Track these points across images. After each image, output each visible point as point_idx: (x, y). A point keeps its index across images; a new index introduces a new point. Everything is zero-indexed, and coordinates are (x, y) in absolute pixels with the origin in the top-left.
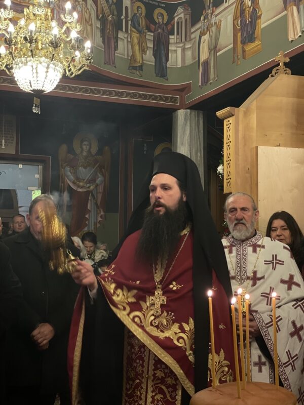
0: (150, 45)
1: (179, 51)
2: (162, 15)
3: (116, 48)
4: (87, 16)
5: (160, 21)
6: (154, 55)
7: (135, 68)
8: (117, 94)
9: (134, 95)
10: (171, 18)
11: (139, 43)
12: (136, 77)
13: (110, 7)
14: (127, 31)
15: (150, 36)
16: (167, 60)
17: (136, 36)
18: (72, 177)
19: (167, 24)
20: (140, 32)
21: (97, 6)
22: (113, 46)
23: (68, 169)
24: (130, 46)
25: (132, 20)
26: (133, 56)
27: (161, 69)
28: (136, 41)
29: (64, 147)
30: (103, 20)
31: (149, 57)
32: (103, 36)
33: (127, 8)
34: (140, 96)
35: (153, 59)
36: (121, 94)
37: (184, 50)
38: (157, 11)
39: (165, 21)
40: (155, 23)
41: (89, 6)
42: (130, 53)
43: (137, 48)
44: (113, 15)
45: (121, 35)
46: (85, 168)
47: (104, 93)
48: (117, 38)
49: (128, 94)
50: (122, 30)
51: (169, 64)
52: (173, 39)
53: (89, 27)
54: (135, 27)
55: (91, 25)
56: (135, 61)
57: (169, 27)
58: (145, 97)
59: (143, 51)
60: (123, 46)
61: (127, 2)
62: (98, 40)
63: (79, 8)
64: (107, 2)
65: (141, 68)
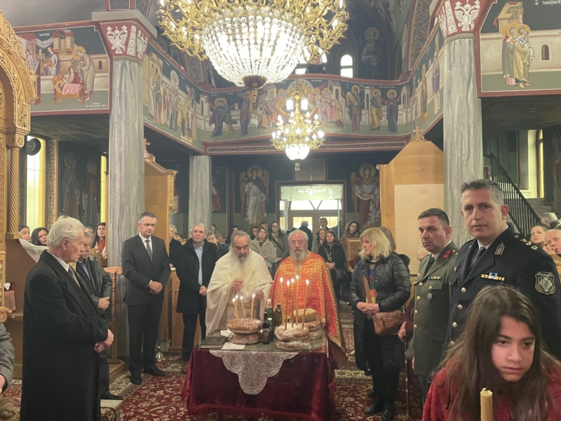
0: (385, 113)
1: (404, 114)
2: (393, 93)
3: (360, 120)
4: (339, 107)
5: (392, 97)
6: (388, 119)
7: (374, 129)
8: (364, 146)
9: (375, 145)
10: (399, 94)
11: (377, 114)
12: (375, 134)
13: (355, 98)
15: (385, 108)
16: (397, 120)
17: (374, 111)
18: (359, 192)
19: (396, 99)
20: (377, 107)
21: (346, 99)
22: (358, 119)
23: (357, 187)
24: (370, 117)
25: (372, 101)
26: (373, 123)
27: (393, 127)
28: (374, 113)
29: (354, 174)
30: (350, 106)
31: (384, 121)
32: (351, 115)
33: (368, 95)
34: (379, 145)
35: (387, 121)
36: (367, 146)
37: (407, 113)
38: (389, 92)
39: (395, 97)
40: (387, 99)
41: (340, 101)
42: (371, 121)
43: (375, 117)
44: (358, 101)
45: (363, 112)
46: (367, 185)
47: (357, 146)
48: (360, 115)
49: (371, 145)
50: (364, 108)
51: (398, 123)
52: (400, 107)
53: (340, 113)
54: (373, 105)
55: (342, 111)
56: (374, 125)
57: (398, 100)
58: (383, 145)
59: (380, 118)
60: (365, 118)
61: (367, 91)
62: (347, 118)
63: (333, 104)
64: (353, 95)
65: (378, 128)
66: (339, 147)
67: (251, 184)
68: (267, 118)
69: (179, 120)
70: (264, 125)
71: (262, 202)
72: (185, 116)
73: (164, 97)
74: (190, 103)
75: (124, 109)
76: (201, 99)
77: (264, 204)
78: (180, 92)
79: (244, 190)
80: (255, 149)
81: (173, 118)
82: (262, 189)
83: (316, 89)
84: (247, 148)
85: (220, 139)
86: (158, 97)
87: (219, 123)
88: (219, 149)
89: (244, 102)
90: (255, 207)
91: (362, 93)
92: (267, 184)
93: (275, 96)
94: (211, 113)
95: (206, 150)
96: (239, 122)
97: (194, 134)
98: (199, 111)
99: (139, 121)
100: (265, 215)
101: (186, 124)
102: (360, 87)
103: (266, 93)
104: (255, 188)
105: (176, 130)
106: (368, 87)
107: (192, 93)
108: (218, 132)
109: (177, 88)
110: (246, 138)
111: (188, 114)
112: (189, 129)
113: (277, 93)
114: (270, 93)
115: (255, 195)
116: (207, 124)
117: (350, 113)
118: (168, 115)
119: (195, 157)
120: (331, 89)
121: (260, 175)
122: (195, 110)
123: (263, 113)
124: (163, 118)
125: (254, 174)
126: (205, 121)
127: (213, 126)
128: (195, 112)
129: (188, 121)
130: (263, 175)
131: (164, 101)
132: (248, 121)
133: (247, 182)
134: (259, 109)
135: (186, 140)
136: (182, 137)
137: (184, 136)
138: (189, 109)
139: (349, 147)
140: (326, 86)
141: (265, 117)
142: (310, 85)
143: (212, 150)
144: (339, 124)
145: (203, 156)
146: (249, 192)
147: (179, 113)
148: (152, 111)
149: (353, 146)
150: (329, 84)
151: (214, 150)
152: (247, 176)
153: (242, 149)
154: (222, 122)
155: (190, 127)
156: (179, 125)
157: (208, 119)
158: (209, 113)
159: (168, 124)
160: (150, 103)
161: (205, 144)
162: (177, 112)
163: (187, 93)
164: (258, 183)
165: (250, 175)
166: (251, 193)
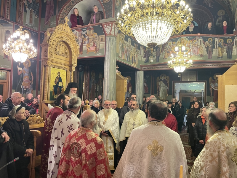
0: (226, 50)
2: (230, 41)
4: (201, 48)
5: (229, 42)
6: (227, 52)
7: (220, 58)
8: (214, 65)
9: (220, 65)
11: (221, 50)
12: (220, 60)
13: (210, 44)
14: (216, 48)
15: (225, 47)
16: (232, 53)
17: (220, 49)
18: (214, 86)
19: (231, 43)
20: (221, 47)
21: (205, 44)
22: (211, 53)
23: (212, 84)
24: (218, 52)
25: (219, 45)
26: (219, 55)
27: (229, 56)
28: (220, 50)
29: (211, 78)
30: (207, 48)
31: (225, 54)
33: (216, 42)
34: (222, 65)
36: (216, 65)
38: (228, 40)
39: (231, 42)
40: (227, 43)
41: (202, 45)
42: (218, 54)
43: (220, 52)
44: (211, 45)
48: (213, 51)
49: (218, 65)
50: (214, 48)
52: (234, 47)
53: (202, 51)
54: (219, 46)
55: (203, 50)
56: (220, 56)
57: (233, 43)
58: (224, 65)
59: (223, 52)
60: (215, 52)
61: (216, 40)
62: (205, 53)
63: (199, 47)
64: (209, 42)
65: (222, 57)
66: (202, 66)
67: (161, 82)
68: (168, 55)
69: (131, 57)
70: (166, 58)
71: (166, 90)
72: (133, 56)
73: (125, 49)
74: (136, 50)
75: (109, 55)
76: (141, 48)
77: (167, 91)
78: (132, 46)
79: (158, 84)
80: (162, 67)
81: (128, 57)
82: (166, 84)
83: (190, 41)
84: (159, 67)
85: (147, 64)
86: (122, 49)
87: (147, 57)
88: (147, 68)
89: (158, 48)
90: (163, 92)
91: (214, 41)
92: (168, 82)
93: (171, 45)
94: (144, 53)
95: (142, 69)
96: (156, 56)
97: (137, 63)
98: (140, 53)
99: (115, 59)
100: (167, 95)
101: (134, 59)
102: (213, 39)
103: (167, 44)
104: (163, 84)
105: (129, 61)
106: (217, 38)
107: (137, 46)
108: (147, 61)
109: (130, 45)
110: (158, 63)
111: (134, 55)
112: (135, 61)
113: (172, 44)
114: (169, 44)
115: (163, 87)
116: (143, 58)
117: (207, 51)
118: (126, 56)
119: (137, 71)
120: (198, 40)
121: (165, 78)
122: (138, 53)
123: (166, 53)
124: (124, 57)
125: (163, 78)
126: (142, 57)
127: (145, 58)
128: (138, 54)
129: (135, 57)
130: (167, 78)
131: (125, 50)
132: (159, 56)
133: (160, 81)
134: (164, 51)
135: (134, 65)
136: (132, 64)
137: (132, 63)
138: (135, 52)
139: (207, 66)
140: (195, 39)
141: (167, 54)
142: (187, 39)
143: (144, 68)
144: (202, 56)
145: (140, 71)
146: (160, 85)
147: (131, 54)
148: (120, 55)
149: (209, 66)
150: (197, 38)
151: (145, 68)
152: (160, 79)
153: (157, 68)
154: (149, 57)
155: (135, 60)
156: (131, 59)
157: (143, 56)
158: (143, 54)
159: (126, 59)
160: (119, 52)
161: (142, 66)
162: (130, 54)
163: (135, 46)
164: (165, 82)
165: (161, 78)
166: (161, 86)
